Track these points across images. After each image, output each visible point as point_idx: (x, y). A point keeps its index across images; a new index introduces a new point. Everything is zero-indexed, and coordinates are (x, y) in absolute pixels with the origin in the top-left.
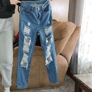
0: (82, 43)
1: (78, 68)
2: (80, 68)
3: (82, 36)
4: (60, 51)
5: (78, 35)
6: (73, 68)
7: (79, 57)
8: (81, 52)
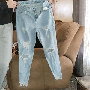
0: (86, 43)
1: (84, 69)
2: (86, 69)
3: (86, 35)
4: (64, 53)
5: (82, 35)
6: (80, 70)
7: (84, 58)
8: (86, 52)
